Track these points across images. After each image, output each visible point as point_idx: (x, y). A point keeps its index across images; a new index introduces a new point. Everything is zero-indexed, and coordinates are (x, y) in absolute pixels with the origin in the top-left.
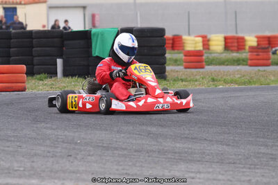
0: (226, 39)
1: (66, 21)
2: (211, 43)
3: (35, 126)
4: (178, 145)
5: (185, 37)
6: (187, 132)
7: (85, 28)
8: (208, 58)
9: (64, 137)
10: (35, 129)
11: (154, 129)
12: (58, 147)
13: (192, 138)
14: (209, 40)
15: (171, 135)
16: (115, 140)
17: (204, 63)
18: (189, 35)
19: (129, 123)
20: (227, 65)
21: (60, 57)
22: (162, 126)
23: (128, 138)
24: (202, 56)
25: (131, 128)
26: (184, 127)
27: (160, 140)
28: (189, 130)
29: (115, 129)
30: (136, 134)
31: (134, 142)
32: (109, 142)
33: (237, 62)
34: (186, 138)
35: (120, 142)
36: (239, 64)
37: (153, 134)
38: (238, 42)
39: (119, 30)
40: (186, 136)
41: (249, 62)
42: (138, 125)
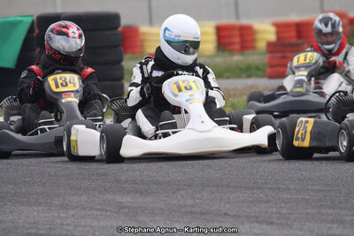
0: (220, 31)
5: (144, 29)
6: (190, 202)
11: (127, 199)
13: (201, 213)
15: (161, 209)
16: (59, 222)
18: (151, 23)
19: (79, 189)
20: (228, 78)
22: (141, 193)
23: (82, 218)
25: (84, 198)
26: (183, 192)
28: (193, 198)
29: (56, 202)
30: (97, 209)
31: (96, 224)
32: (48, 226)
33: (247, 71)
34: (191, 213)
35: (69, 225)
36: (249, 76)
37: (128, 207)
38: (241, 36)
39: (35, 18)
40: (189, 209)
41: (268, 70)
42: (96, 194)
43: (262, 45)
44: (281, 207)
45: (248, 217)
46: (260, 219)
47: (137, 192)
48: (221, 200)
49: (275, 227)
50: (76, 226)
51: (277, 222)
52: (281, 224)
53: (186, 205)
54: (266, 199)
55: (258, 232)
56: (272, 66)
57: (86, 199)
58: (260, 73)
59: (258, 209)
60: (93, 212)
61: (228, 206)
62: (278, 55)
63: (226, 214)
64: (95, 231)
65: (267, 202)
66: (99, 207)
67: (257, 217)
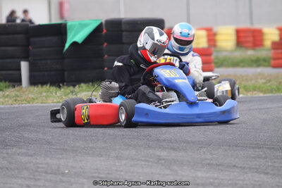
0: (238, 32)
1: (25, 12)
2: (218, 38)
3: (5, 151)
4: (200, 174)
6: (209, 156)
7: (50, 20)
8: (217, 58)
9: (46, 166)
10: (6, 155)
11: (164, 154)
12: (39, 179)
13: (217, 165)
14: (215, 34)
15: (189, 161)
16: (115, 168)
17: (213, 65)
19: (130, 146)
20: (243, 67)
21: (26, 59)
22: (174, 149)
23: (131, 166)
24: (210, 55)
25: (133, 152)
26: (205, 150)
27: (175, 167)
28: (211, 154)
29: (113, 154)
31: (140, 171)
32: (107, 172)
33: (257, 62)
34: (209, 164)
35: (121, 171)
36: (258, 66)
37: (164, 159)
38: (254, 36)
39: (103, 22)
40: (208, 162)
41: (273, 62)
42: (142, 149)
43: (268, 43)
44: (275, 162)
45: (250, 168)
46: (259, 170)
47: (172, 148)
48: (231, 155)
49: (270, 176)
50: (126, 172)
51: (271, 172)
52: (274, 174)
53: (206, 159)
54: (264, 156)
55: (257, 180)
56: (275, 59)
57: (134, 153)
58: (266, 64)
59: (258, 164)
60: (139, 162)
61: (237, 160)
62: (279, 51)
63: (234, 166)
64: (140, 176)
65: (265, 158)
66: (143, 159)
67: (257, 169)
